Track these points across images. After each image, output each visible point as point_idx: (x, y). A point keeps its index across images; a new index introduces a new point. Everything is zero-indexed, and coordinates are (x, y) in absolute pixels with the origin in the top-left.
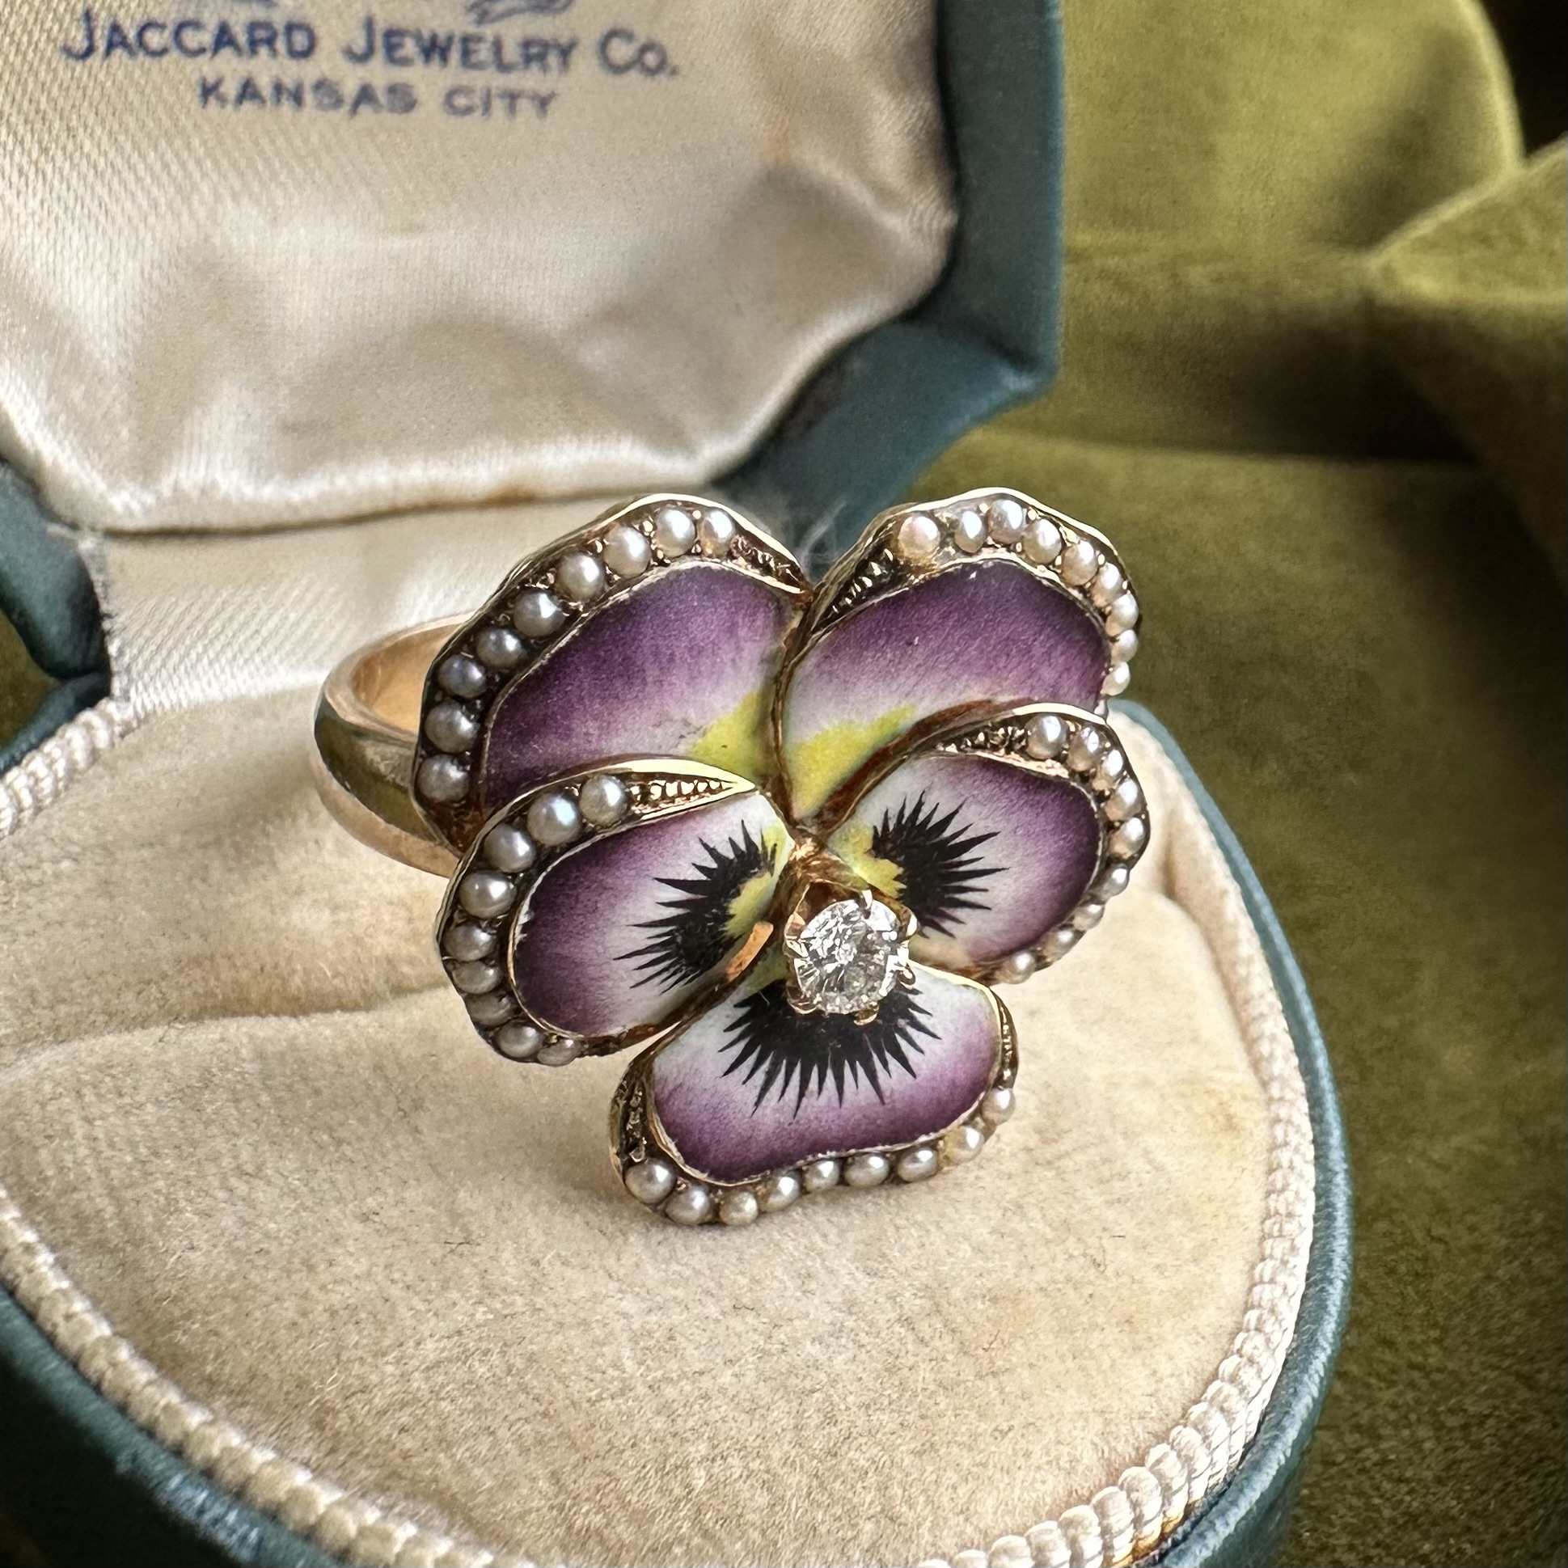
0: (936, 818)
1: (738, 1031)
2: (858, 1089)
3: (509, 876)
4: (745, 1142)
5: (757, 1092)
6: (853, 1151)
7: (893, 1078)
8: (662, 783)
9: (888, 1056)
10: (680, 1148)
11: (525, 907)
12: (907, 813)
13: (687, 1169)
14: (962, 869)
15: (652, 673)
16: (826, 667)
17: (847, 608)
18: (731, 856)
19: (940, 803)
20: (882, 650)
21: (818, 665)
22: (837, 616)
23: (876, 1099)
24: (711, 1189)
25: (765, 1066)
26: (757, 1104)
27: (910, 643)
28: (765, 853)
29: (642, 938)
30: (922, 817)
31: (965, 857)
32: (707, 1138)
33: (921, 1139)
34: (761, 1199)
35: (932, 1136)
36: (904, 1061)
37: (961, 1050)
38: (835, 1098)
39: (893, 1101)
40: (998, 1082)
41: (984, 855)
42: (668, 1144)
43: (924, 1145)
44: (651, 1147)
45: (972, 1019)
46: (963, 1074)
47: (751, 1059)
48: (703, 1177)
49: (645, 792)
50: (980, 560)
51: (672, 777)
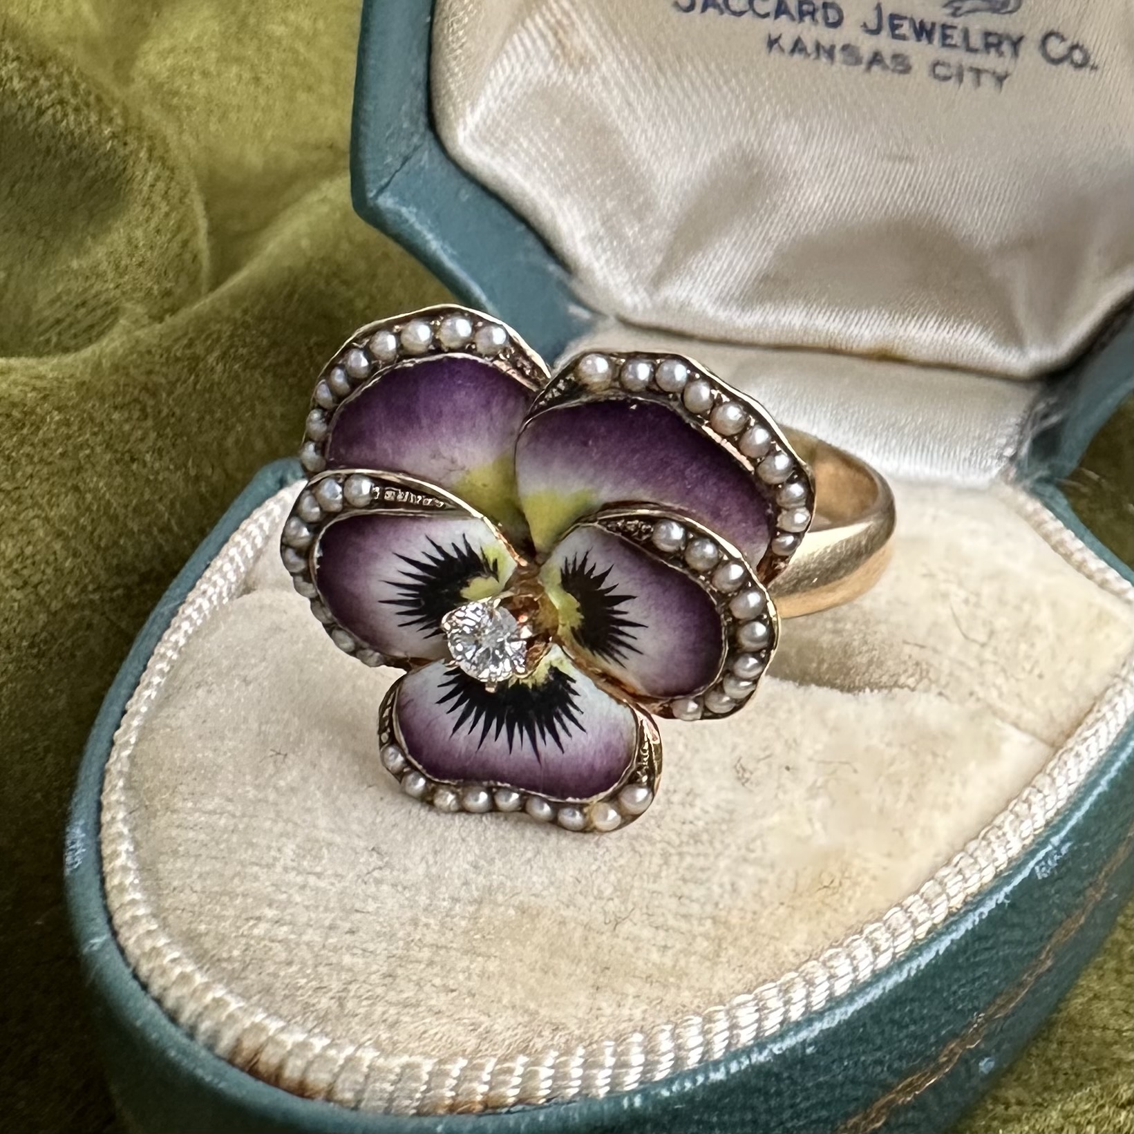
0: (596, 573)
1: (452, 677)
2: (523, 745)
4: (448, 753)
5: (455, 721)
7: (547, 746)
9: (546, 730)
10: (406, 740)
11: (317, 546)
12: (579, 563)
13: (410, 757)
14: (616, 616)
16: (532, 445)
18: (455, 555)
19: (598, 563)
20: (566, 444)
23: (535, 758)
24: (428, 781)
25: (463, 707)
26: (455, 729)
27: (586, 444)
28: (487, 563)
29: (395, 593)
30: (587, 569)
31: (618, 608)
32: (423, 741)
33: (570, 800)
34: (460, 799)
35: (578, 800)
36: (556, 738)
37: (601, 746)
38: (507, 746)
39: (547, 765)
40: (633, 781)
41: (630, 610)
42: (401, 738)
43: (573, 805)
44: (392, 735)
45: (615, 728)
46: (601, 763)
47: (456, 699)
48: (419, 766)
49: (383, 493)
50: (639, 398)
51: (404, 488)
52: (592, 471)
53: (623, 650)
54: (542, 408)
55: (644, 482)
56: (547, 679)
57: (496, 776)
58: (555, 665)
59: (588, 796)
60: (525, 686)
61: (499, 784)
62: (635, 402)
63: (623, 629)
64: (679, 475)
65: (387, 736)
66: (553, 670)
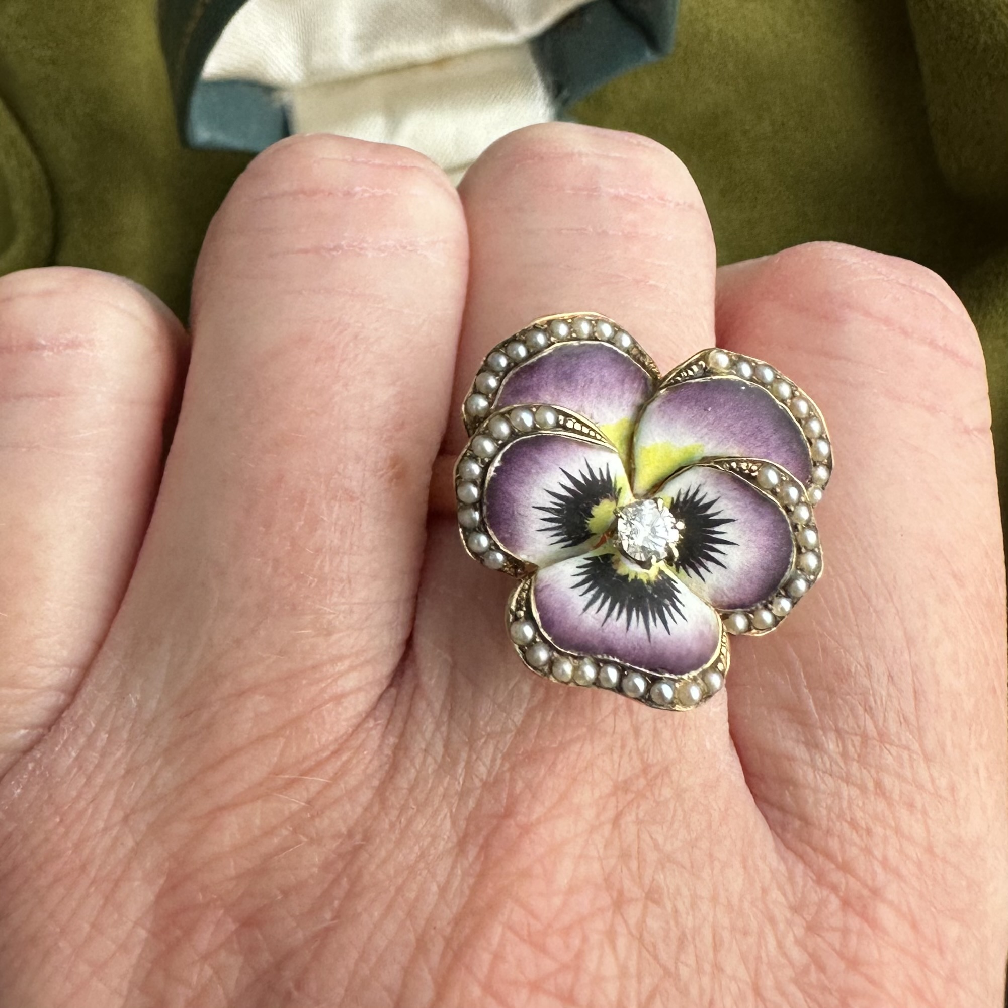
0: (705, 501)
1: (583, 570)
2: (638, 626)
3: (495, 440)
4: (576, 628)
5: (586, 603)
6: (628, 665)
7: (657, 628)
8: (575, 421)
9: (657, 616)
10: (541, 617)
11: (499, 458)
12: (690, 494)
13: (542, 630)
14: (714, 536)
15: (580, 383)
16: (663, 409)
17: (677, 382)
18: (599, 478)
19: (708, 493)
20: (691, 408)
21: (660, 407)
22: (671, 384)
23: (646, 637)
24: (551, 649)
25: (593, 592)
26: (585, 609)
27: (706, 410)
28: (615, 489)
29: (548, 501)
30: (697, 498)
31: (717, 529)
32: (556, 617)
33: (667, 675)
34: (575, 669)
35: (673, 676)
36: (665, 623)
37: (697, 633)
38: (625, 625)
39: (655, 643)
40: (714, 665)
41: (727, 532)
42: (536, 614)
43: (668, 680)
44: (528, 612)
45: (706, 622)
46: (695, 647)
47: (587, 586)
48: (549, 639)
49: (565, 421)
50: (748, 383)
51: (579, 421)
52: (705, 430)
53: (710, 565)
55: (742, 442)
56: (657, 577)
57: (611, 651)
58: (663, 570)
59: (682, 673)
60: (641, 582)
61: (611, 658)
62: (745, 384)
63: (717, 546)
64: (766, 441)
65: (522, 613)
66: (661, 572)
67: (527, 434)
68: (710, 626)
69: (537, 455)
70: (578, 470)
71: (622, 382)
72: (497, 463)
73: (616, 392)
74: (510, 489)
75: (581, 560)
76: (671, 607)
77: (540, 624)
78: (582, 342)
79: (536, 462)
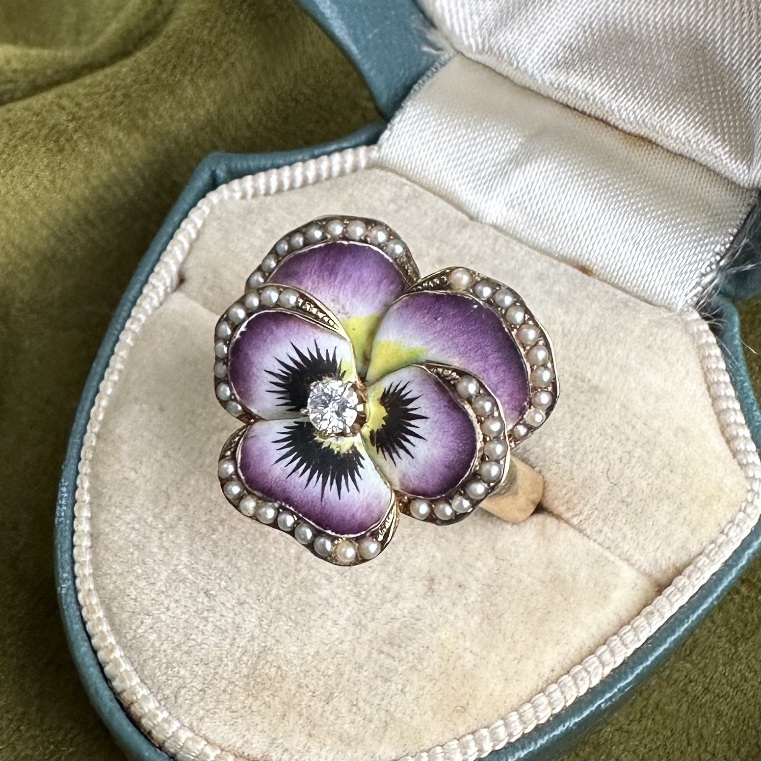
0: (409, 397)
1: (289, 430)
2: (316, 486)
3: (247, 310)
4: (264, 474)
5: (279, 457)
6: (301, 515)
7: (331, 492)
8: (313, 305)
9: (335, 481)
10: (241, 459)
12: (399, 388)
13: (239, 470)
14: (409, 428)
15: (340, 277)
16: (400, 310)
18: (325, 358)
19: (413, 391)
20: (423, 315)
22: (413, 292)
23: (320, 497)
24: (244, 489)
25: (288, 449)
26: (277, 462)
27: (436, 319)
28: (340, 371)
29: (277, 368)
30: (403, 393)
31: (412, 422)
32: (252, 462)
33: (329, 532)
34: (257, 508)
35: (333, 534)
36: (339, 488)
37: (365, 504)
38: (305, 483)
39: (326, 503)
40: (374, 535)
41: (420, 427)
42: (239, 456)
43: (329, 536)
44: (234, 454)
45: (378, 496)
46: (361, 515)
47: (285, 443)
48: (243, 478)
49: (303, 304)
50: (481, 303)
51: (316, 306)
52: (431, 337)
53: (402, 452)
54: (419, 290)
55: (463, 354)
56: (348, 451)
57: (288, 500)
58: (356, 445)
59: (342, 534)
60: (332, 451)
61: (287, 507)
62: (477, 303)
63: (409, 437)
64: (485, 357)
65: (229, 453)
66: (353, 447)
67: (269, 308)
68: (380, 502)
69: (274, 327)
70: (307, 347)
71: (379, 283)
72: (243, 328)
73: (372, 290)
74: (250, 352)
75: (291, 423)
76: (349, 477)
77: (239, 465)
78: (351, 242)
79: (272, 333)
